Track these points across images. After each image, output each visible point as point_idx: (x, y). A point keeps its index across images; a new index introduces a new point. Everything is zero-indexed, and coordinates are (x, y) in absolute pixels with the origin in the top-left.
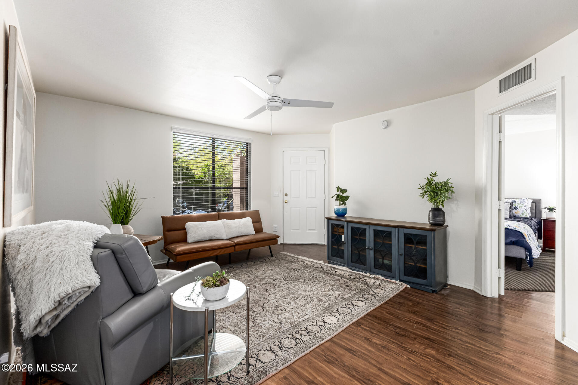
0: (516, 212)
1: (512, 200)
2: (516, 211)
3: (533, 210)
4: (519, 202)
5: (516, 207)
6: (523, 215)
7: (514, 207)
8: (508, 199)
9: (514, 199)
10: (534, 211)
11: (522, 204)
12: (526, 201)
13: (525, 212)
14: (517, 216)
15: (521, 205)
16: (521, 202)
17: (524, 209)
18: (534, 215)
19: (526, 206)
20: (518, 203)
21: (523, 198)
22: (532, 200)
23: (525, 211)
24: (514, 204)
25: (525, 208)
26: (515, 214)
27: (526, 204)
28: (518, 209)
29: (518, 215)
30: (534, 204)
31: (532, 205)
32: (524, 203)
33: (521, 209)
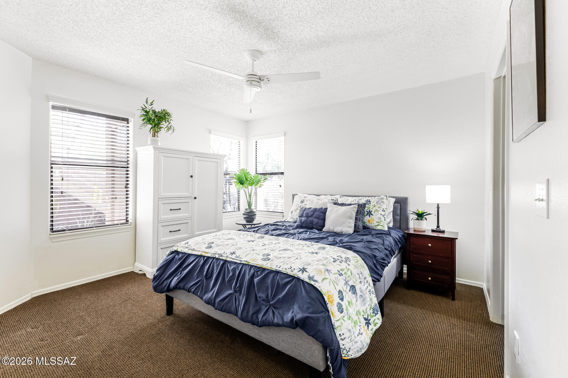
0: (369, 221)
1: (367, 198)
2: (370, 219)
3: (397, 215)
4: (375, 203)
5: (369, 211)
6: (378, 225)
7: (367, 211)
8: (361, 198)
9: (370, 198)
10: (398, 218)
11: (378, 206)
12: (385, 201)
13: (382, 220)
14: (370, 227)
15: (376, 208)
16: (377, 203)
17: (381, 214)
18: (398, 225)
19: (385, 210)
20: (373, 204)
21: (382, 197)
22: (394, 199)
23: (383, 218)
24: (367, 206)
25: (383, 213)
26: (368, 224)
27: (384, 207)
28: (372, 215)
29: (373, 225)
30: (398, 205)
31: (395, 208)
32: (382, 204)
33: (376, 215)
